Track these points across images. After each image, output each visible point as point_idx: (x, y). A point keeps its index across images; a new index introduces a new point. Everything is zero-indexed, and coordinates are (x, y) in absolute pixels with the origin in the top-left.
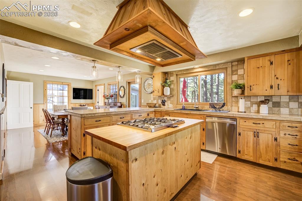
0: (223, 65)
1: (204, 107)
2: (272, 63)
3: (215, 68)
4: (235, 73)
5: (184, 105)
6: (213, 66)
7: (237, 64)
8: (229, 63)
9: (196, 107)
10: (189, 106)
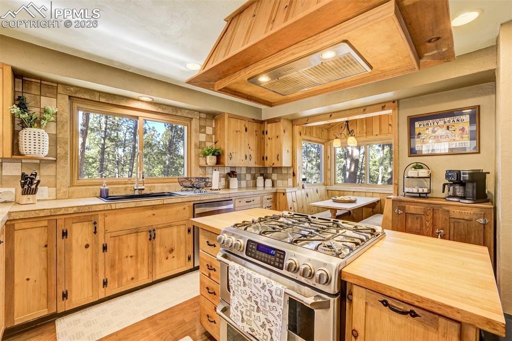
0: (188, 113)
1: (154, 186)
2: (246, 130)
3: (174, 114)
4: (202, 130)
5: (106, 187)
6: (171, 108)
7: (205, 117)
8: (196, 113)
9: (139, 190)
10: (117, 188)
